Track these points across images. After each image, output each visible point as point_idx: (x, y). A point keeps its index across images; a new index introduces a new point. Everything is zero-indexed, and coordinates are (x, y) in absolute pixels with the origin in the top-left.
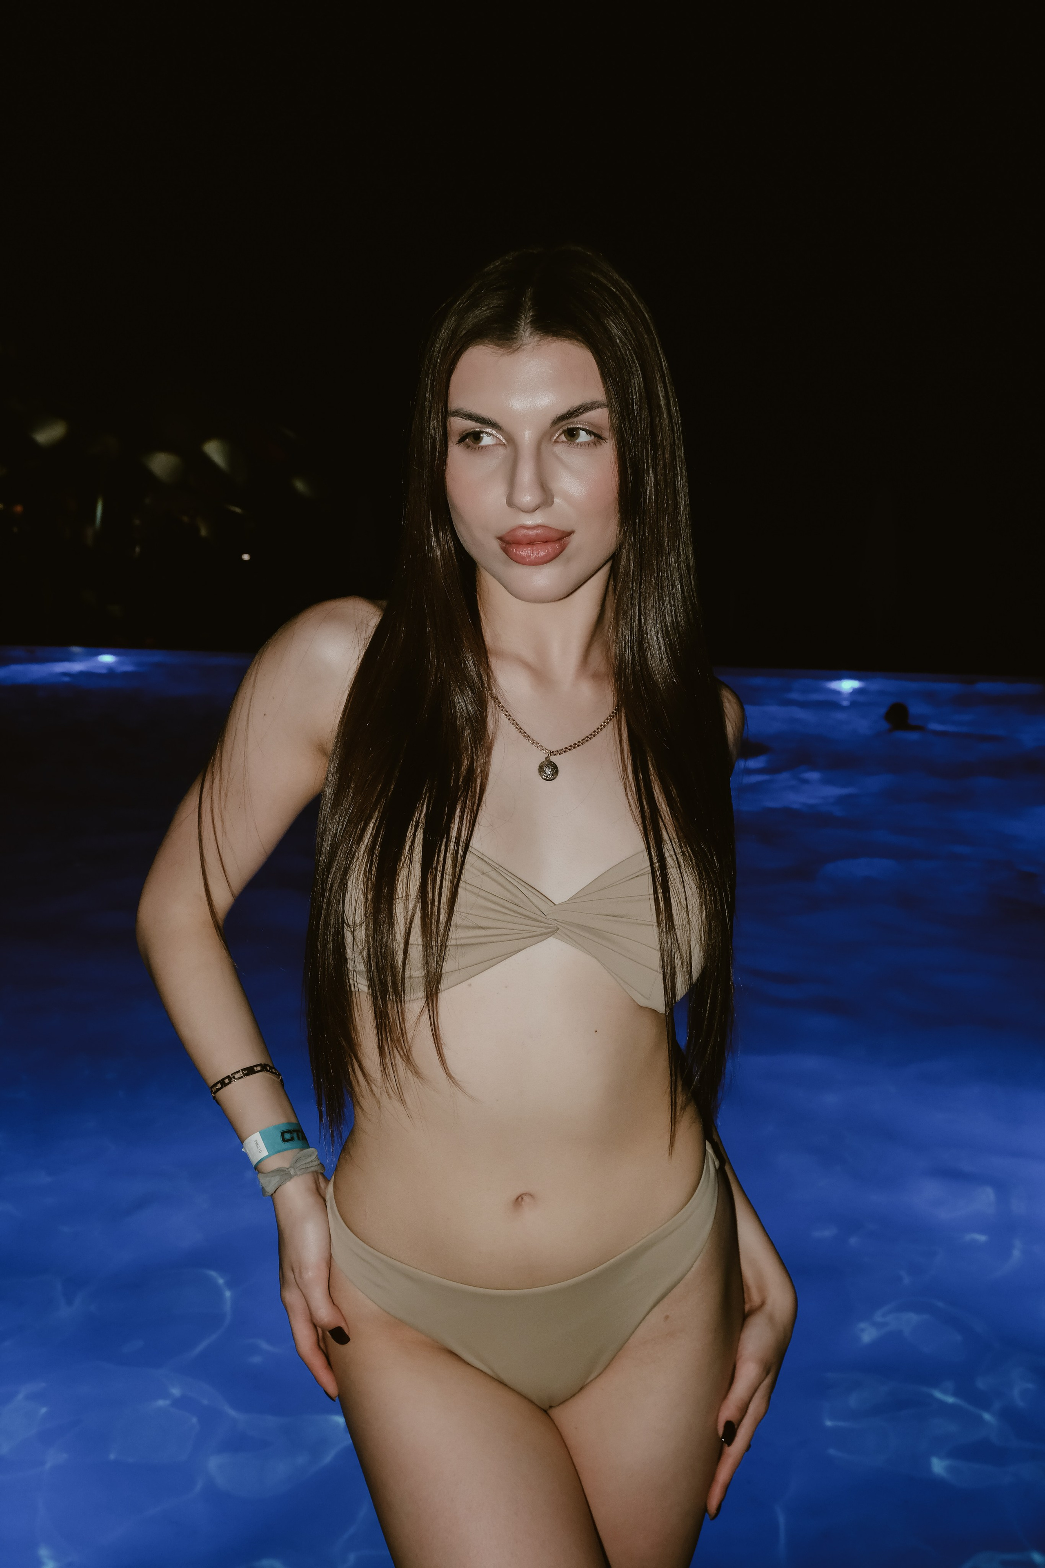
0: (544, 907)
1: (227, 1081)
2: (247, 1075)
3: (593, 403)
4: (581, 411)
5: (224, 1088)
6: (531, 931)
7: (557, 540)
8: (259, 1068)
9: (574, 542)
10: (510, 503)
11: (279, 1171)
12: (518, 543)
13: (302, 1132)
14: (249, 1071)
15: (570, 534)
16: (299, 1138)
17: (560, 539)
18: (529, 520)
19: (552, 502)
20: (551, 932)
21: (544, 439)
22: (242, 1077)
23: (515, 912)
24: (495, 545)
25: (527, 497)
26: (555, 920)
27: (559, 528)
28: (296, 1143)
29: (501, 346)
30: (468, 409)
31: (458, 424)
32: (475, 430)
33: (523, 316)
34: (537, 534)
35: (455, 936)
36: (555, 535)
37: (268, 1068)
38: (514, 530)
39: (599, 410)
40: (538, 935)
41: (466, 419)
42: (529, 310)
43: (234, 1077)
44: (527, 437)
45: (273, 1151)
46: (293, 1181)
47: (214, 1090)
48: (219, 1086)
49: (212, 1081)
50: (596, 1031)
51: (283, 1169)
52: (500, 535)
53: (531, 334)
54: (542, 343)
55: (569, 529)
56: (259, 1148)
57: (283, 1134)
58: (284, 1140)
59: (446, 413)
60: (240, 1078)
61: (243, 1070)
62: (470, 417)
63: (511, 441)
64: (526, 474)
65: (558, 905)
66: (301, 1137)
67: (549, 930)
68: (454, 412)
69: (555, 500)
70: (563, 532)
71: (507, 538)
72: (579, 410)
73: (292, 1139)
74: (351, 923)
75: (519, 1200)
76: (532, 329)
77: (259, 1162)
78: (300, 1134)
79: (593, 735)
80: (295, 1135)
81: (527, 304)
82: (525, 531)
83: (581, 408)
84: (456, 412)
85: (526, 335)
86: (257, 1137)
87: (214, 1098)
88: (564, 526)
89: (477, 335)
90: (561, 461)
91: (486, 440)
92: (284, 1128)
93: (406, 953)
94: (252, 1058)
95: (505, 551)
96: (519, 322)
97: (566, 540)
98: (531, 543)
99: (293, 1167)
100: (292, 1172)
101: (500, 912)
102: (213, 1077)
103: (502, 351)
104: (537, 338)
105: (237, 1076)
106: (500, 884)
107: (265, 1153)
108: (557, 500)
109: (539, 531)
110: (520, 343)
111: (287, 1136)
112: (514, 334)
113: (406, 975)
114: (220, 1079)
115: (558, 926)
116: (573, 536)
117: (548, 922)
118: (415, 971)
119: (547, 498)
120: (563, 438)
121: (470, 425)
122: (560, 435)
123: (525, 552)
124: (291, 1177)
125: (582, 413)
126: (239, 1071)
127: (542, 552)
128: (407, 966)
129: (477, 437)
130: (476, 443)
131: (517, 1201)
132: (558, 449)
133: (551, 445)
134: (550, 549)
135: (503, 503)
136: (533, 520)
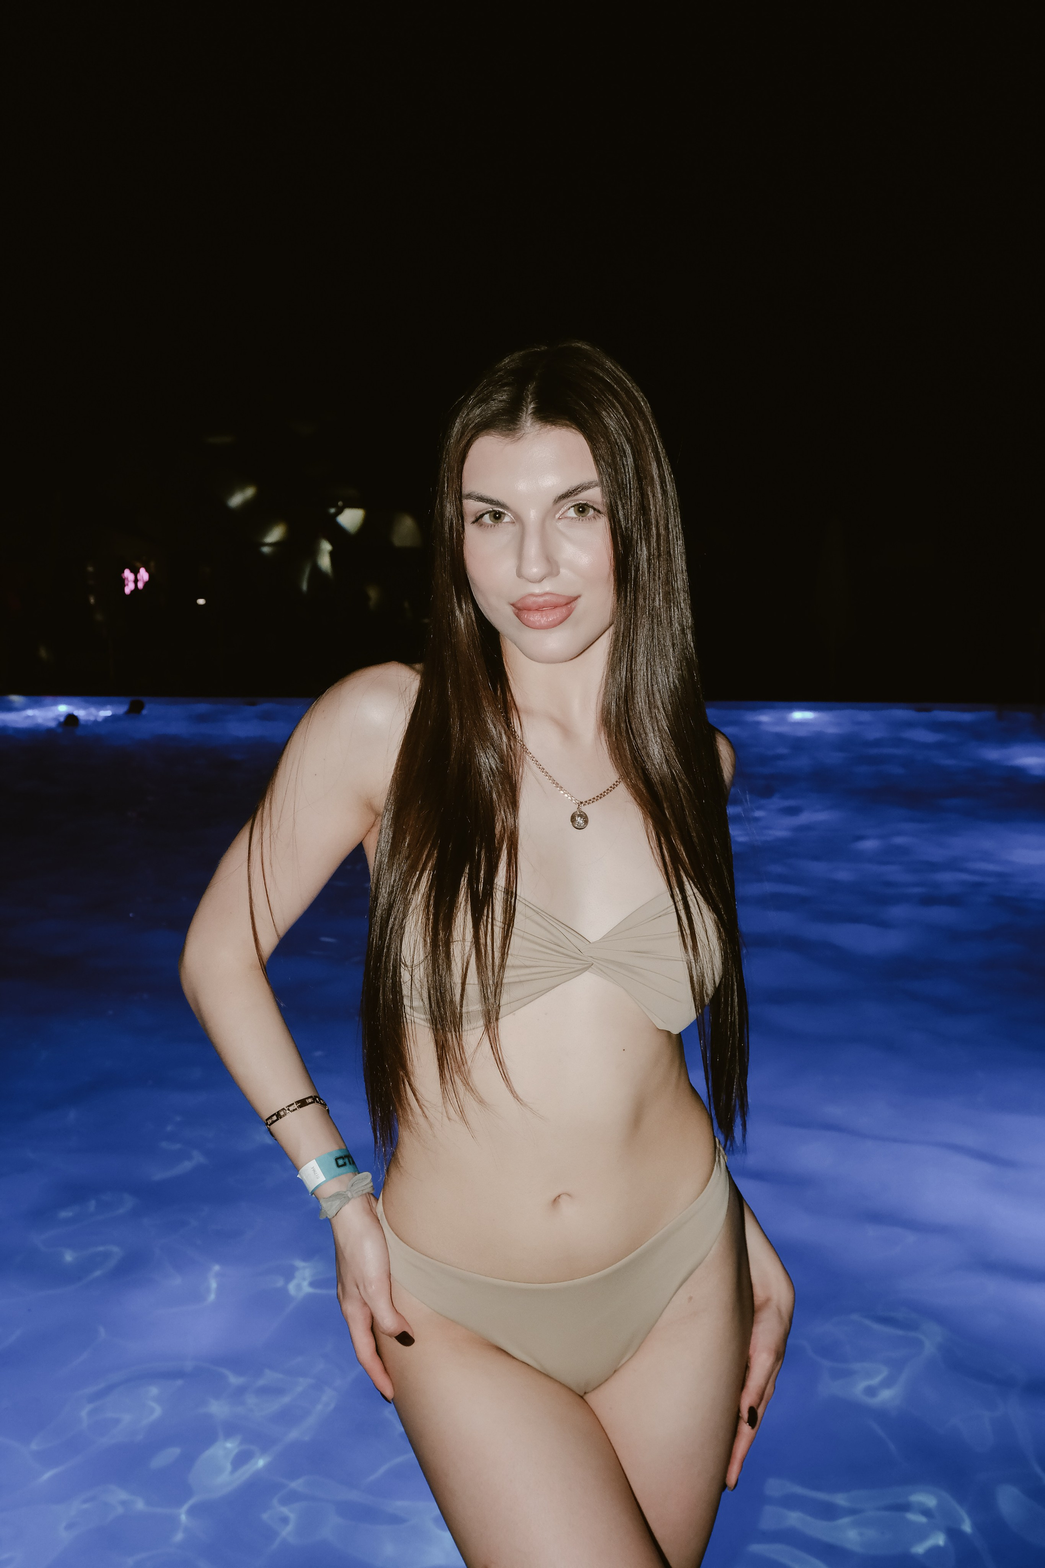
0: (581, 945)
1: (282, 1113)
2: (300, 1107)
3: (588, 483)
4: (579, 490)
5: (280, 1120)
6: (571, 968)
7: (564, 605)
8: (310, 1100)
9: (581, 606)
10: (519, 574)
11: (337, 1195)
12: (529, 609)
13: (352, 1158)
14: (302, 1103)
15: (576, 598)
16: (350, 1163)
17: (567, 604)
18: (537, 589)
19: (558, 573)
20: (586, 968)
21: (547, 516)
22: (296, 1109)
24: (509, 611)
25: (534, 569)
26: (591, 957)
27: (567, 595)
28: (348, 1168)
29: (507, 436)
30: (479, 492)
31: (471, 507)
32: (487, 510)
33: (525, 409)
34: (545, 601)
35: (509, 975)
36: (563, 601)
37: (317, 1099)
38: (523, 598)
39: (594, 488)
40: (574, 972)
41: (478, 501)
42: (530, 403)
43: (289, 1110)
44: (532, 515)
45: (330, 1177)
46: (351, 1203)
47: (270, 1121)
48: (275, 1118)
49: (266, 1114)
50: (624, 1050)
51: (341, 1193)
52: (513, 604)
53: (532, 424)
54: (543, 430)
55: (575, 595)
56: (317, 1174)
57: (336, 1160)
58: (338, 1166)
60: (294, 1110)
61: (297, 1102)
62: (481, 499)
63: (518, 519)
65: (593, 943)
66: (351, 1162)
68: (467, 495)
69: (561, 569)
70: (569, 597)
71: (519, 605)
72: (578, 489)
73: (345, 1165)
74: (409, 964)
76: (533, 419)
77: (317, 1187)
78: (350, 1159)
80: (346, 1160)
81: (528, 397)
82: (534, 599)
84: (469, 495)
85: (528, 424)
86: (313, 1164)
87: (269, 1129)
88: (571, 592)
89: (485, 426)
90: (562, 534)
91: (505, 520)
92: (338, 1155)
93: (463, 990)
94: (304, 1092)
95: (518, 616)
96: (520, 414)
97: (573, 605)
98: (539, 609)
99: (350, 1191)
100: (349, 1195)
101: (545, 953)
102: (266, 1112)
103: (508, 440)
104: (537, 426)
105: (291, 1108)
106: (546, 929)
107: (322, 1178)
108: (563, 571)
109: (547, 598)
110: (523, 432)
111: (341, 1162)
112: (517, 424)
113: (464, 1010)
114: (275, 1111)
115: (594, 962)
116: (579, 600)
117: (584, 958)
118: (473, 1005)
119: (552, 567)
120: (572, 513)
121: (490, 508)
123: (536, 618)
124: (349, 1199)
125: (580, 492)
126: (293, 1104)
127: (550, 617)
128: (464, 1002)
129: (497, 517)
130: (496, 521)
131: (556, 1200)
132: (560, 525)
133: (556, 522)
134: (558, 614)
135: (513, 575)
136: (542, 588)
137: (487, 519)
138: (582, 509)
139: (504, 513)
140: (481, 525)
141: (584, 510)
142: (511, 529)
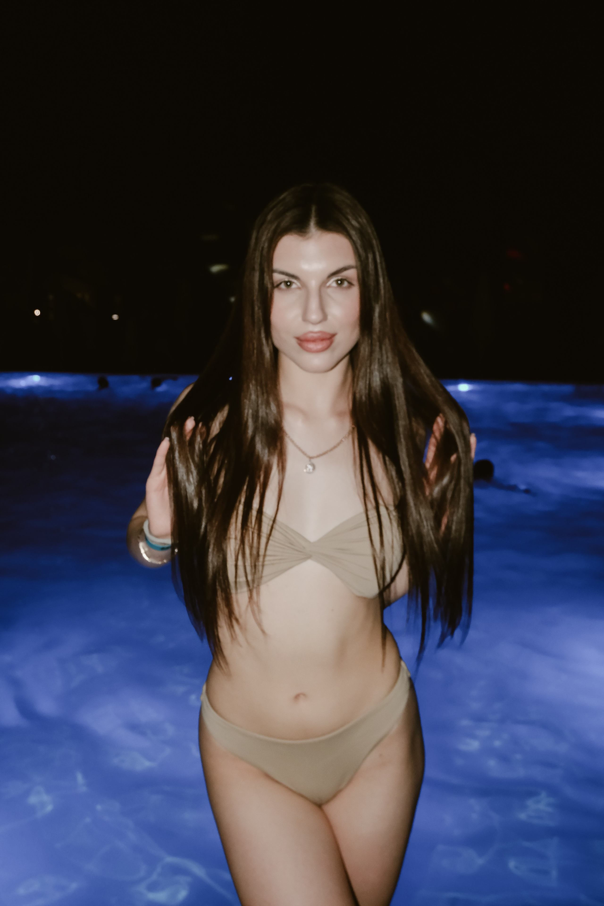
0: (304, 544)
3: (350, 266)
4: (344, 269)
6: (297, 557)
7: (328, 339)
9: (337, 339)
10: (304, 319)
12: (308, 341)
17: (330, 338)
18: (314, 329)
19: (327, 319)
21: (323, 285)
24: (294, 342)
25: (314, 316)
26: (311, 551)
27: (331, 333)
29: (301, 236)
30: (282, 269)
31: (277, 277)
33: (311, 220)
34: (318, 336)
36: (328, 336)
38: (305, 334)
39: (352, 270)
40: (300, 559)
41: (280, 274)
42: (314, 217)
44: (313, 284)
50: (333, 610)
52: (297, 336)
54: (322, 235)
55: (335, 334)
59: (272, 271)
62: (283, 273)
63: (304, 286)
64: (314, 304)
65: (312, 543)
67: (307, 556)
68: (276, 271)
69: (329, 318)
71: (302, 338)
76: (317, 227)
79: (335, 447)
81: (313, 214)
82: (311, 335)
85: (315, 229)
89: (288, 229)
90: (330, 296)
91: (294, 286)
95: (300, 345)
96: (309, 223)
97: (333, 338)
98: (314, 341)
103: (301, 238)
104: (319, 231)
109: (318, 334)
110: (311, 234)
112: (307, 229)
115: (313, 554)
116: (336, 336)
117: (307, 552)
119: (325, 317)
120: (334, 285)
121: (286, 279)
122: (333, 282)
123: (311, 346)
125: (343, 272)
127: (319, 346)
129: (288, 284)
130: (288, 287)
131: (297, 697)
132: (329, 291)
133: (326, 289)
134: (325, 344)
135: (300, 319)
136: (317, 328)
137: (283, 286)
138: (340, 282)
139: (294, 282)
140: (281, 290)
141: (342, 283)
142: (299, 292)
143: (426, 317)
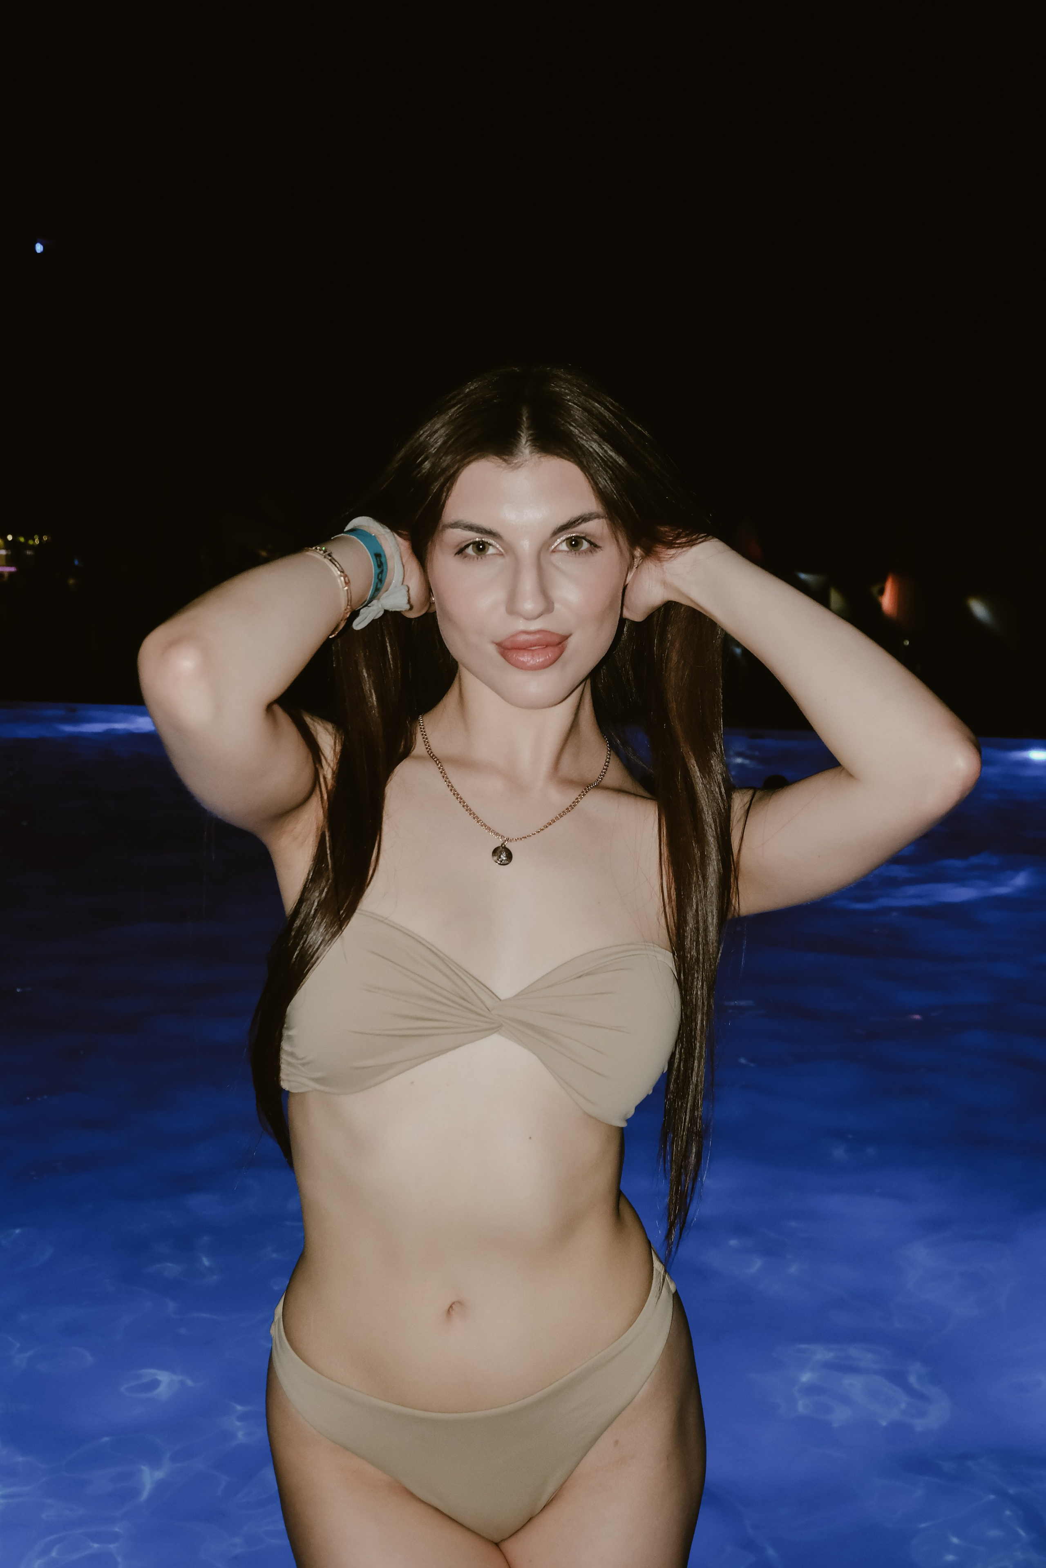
0: (489, 1002)
3: (591, 514)
6: (476, 1026)
7: (557, 643)
9: (572, 643)
10: (510, 610)
12: (518, 648)
15: (568, 637)
17: (559, 643)
18: (530, 626)
19: (553, 610)
20: (492, 1029)
21: (544, 549)
23: (459, 1005)
24: (492, 650)
25: (529, 604)
26: (499, 1016)
27: (560, 633)
29: (503, 461)
30: (466, 520)
31: (456, 537)
32: (475, 540)
33: (522, 435)
34: (538, 640)
35: (397, 1026)
36: (557, 640)
38: (513, 636)
39: (596, 521)
40: (479, 1031)
41: (463, 531)
42: (527, 429)
44: (526, 546)
52: (498, 641)
53: (531, 451)
54: (542, 459)
55: (568, 634)
62: (468, 528)
63: (509, 550)
64: (528, 583)
65: (504, 1001)
67: (493, 1026)
68: (453, 524)
69: (556, 608)
70: (563, 636)
71: (506, 644)
72: (577, 520)
75: (450, 1309)
76: (532, 446)
81: (525, 423)
82: (524, 637)
83: (579, 519)
84: (455, 523)
85: (525, 449)
88: (562, 631)
90: (557, 568)
91: (491, 551)
95: (504, 656)
96: (518, 440)
97: (564, 644)
98: (529, 648)
101: (441, 1003)
103: (502, 465)
104: (537, 455)
109: (538, 636)
112: (513, 450)
115: (502, 1022)
116: (569, 639)
117: (492, 1017)
119: (548, 607)
120: (564, 547)
121: (477, 537)
122: (561, 543)
123: (526, 658)
125: (579, 524)
127: (540, 658)
129: (481, 548)
130: (479, 553)
131: (449, 1311)
132: (555, 558)
133: (551, 555)
134: (550, 653)
135: (502, 609)
136: (535, 626)
137: (470, 551)
138: (574, 543)
139: (490, 545)
140: (465, 557)
141: (577, 545)
142: (500, 561)
143: (979, 609)
